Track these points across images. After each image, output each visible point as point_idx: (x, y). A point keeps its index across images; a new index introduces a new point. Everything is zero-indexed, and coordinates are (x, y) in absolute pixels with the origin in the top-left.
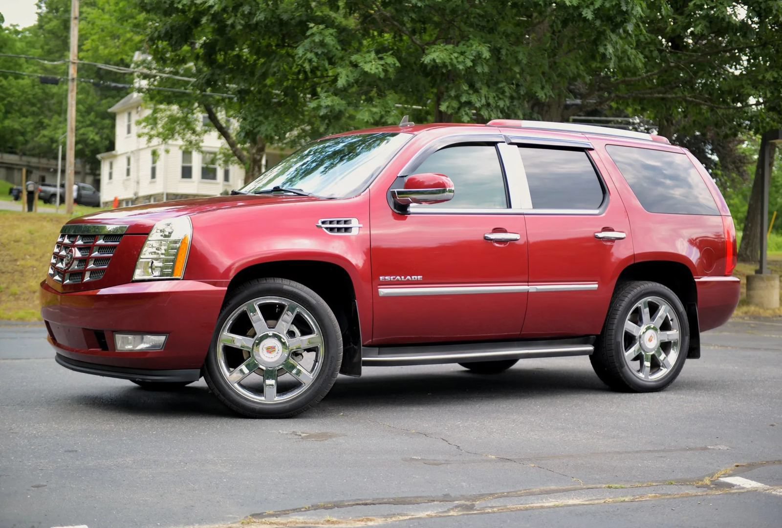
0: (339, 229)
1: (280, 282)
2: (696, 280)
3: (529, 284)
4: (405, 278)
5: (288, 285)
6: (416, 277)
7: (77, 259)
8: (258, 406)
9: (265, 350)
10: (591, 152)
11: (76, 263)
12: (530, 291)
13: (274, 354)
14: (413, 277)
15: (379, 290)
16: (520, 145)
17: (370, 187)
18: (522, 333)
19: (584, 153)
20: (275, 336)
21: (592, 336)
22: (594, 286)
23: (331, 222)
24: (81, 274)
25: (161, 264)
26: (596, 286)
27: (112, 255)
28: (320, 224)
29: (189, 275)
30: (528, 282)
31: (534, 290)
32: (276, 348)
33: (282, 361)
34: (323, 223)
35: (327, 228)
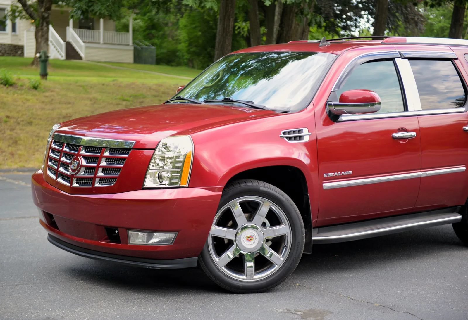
0: (295, 138)
1: (257, 184)
3: (422, 171)
4: (341, 174)
5: (263, 187)
6: (348, 172)
7: (83, 166)
8: (241, 284)
9: (245, 239)
10: (455, 61)
11: (83, 169)
12: (422, 176)
13: (252, 242)
14: (346, 172)
15: (324, 184)
16: (410, 59)
17: (313, 101)
18: (416, 207)
19: (450, 62)
20: (252, 227)
21: (459, 207)
22: (463, 168)
23: (289, 133)
24: (92, 180)
25: (169, 175)
26: (465, 168)
27: (122, 166)
28: (282, 135)
29: (192, 184)
30: (421, 169)
31: (425, 175)
32: (254, 237)
33: (259, 247)
35: (287, 138)
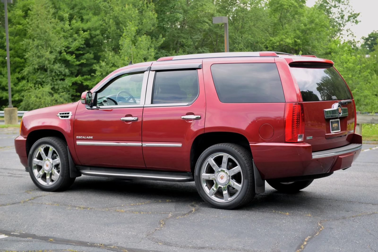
0: (65, 117)
2: (250, 144)
3: (143, 142)
4: (86, 137)
6: (90, 137)
10: (199, 70)
14: (89, 137)
15: (77, 142)
22: (180, 145)
23: (63, 114)
26: (181, 145)
31: (145, 146)
34: (61, 114)
35: (60, 116)
